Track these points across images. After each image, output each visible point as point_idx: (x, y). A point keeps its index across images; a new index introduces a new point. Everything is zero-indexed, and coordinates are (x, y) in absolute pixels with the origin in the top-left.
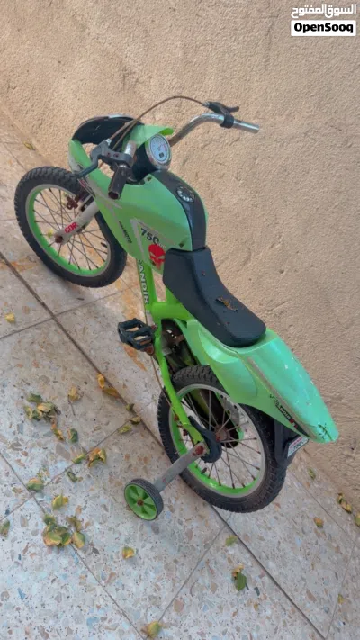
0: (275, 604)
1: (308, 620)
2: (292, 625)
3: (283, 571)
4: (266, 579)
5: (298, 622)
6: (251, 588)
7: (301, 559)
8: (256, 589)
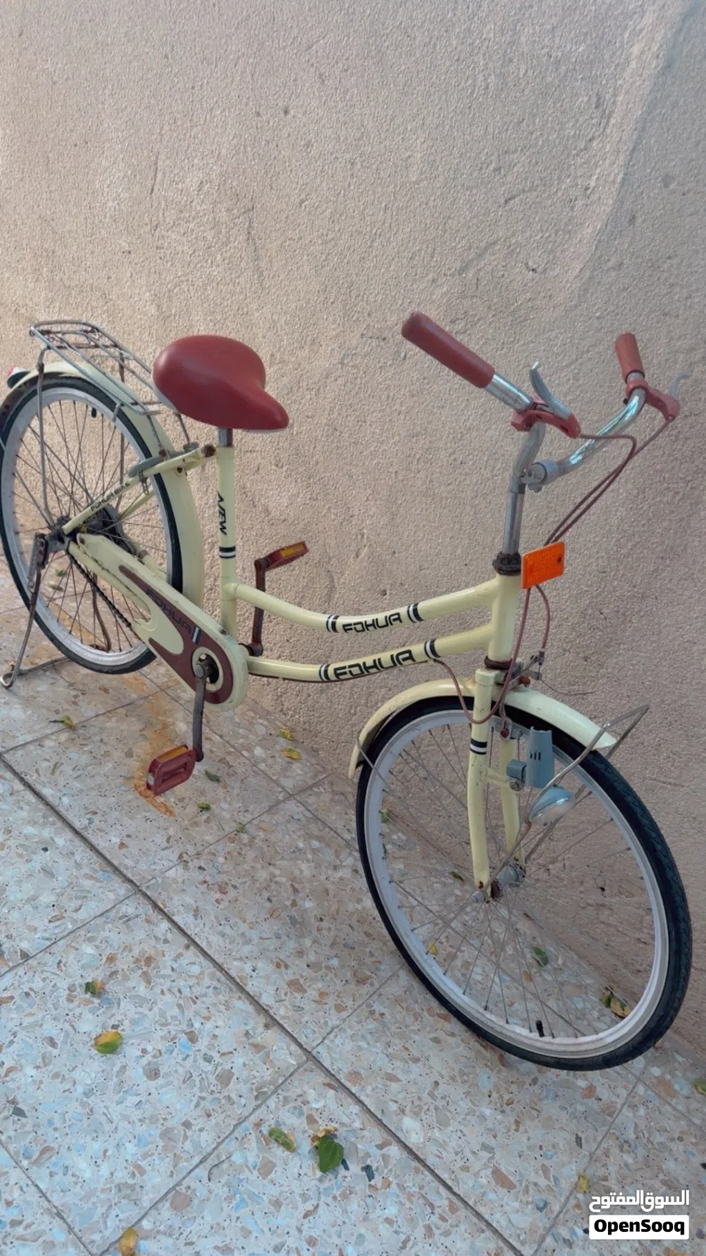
0: (410, 1197)
1: (489, 1225)
2: (447, 1234)
3: (437, 1134)
4: (394, 1150)
5: (463, 1227)
6: (355, 1168)
7: (488, 1112)
8: (367, 1169)
